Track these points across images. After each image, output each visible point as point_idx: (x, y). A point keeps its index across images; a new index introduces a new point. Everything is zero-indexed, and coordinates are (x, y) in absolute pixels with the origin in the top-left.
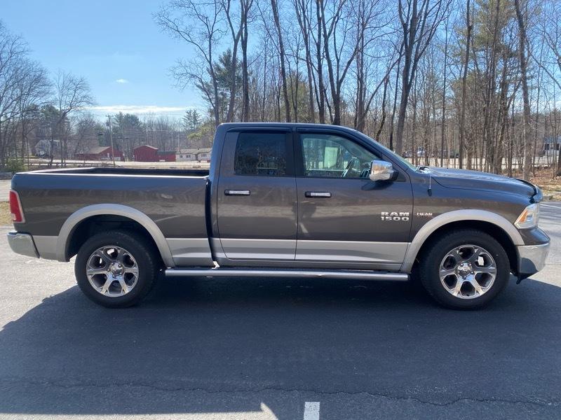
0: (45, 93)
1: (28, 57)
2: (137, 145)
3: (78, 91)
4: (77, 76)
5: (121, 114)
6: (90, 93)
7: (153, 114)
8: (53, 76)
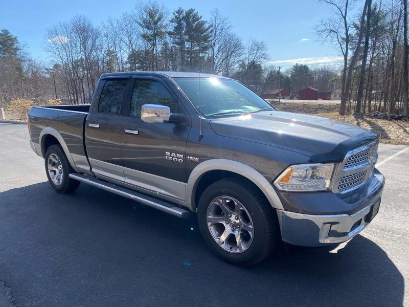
0: (241, 54)
1: (231, 31)
2: (304, 87)
3: (259, 51)
4: (259, 41)
5: (297, 64)
6: (267, 52)
7: (319, 64)
8: (246, 43)
